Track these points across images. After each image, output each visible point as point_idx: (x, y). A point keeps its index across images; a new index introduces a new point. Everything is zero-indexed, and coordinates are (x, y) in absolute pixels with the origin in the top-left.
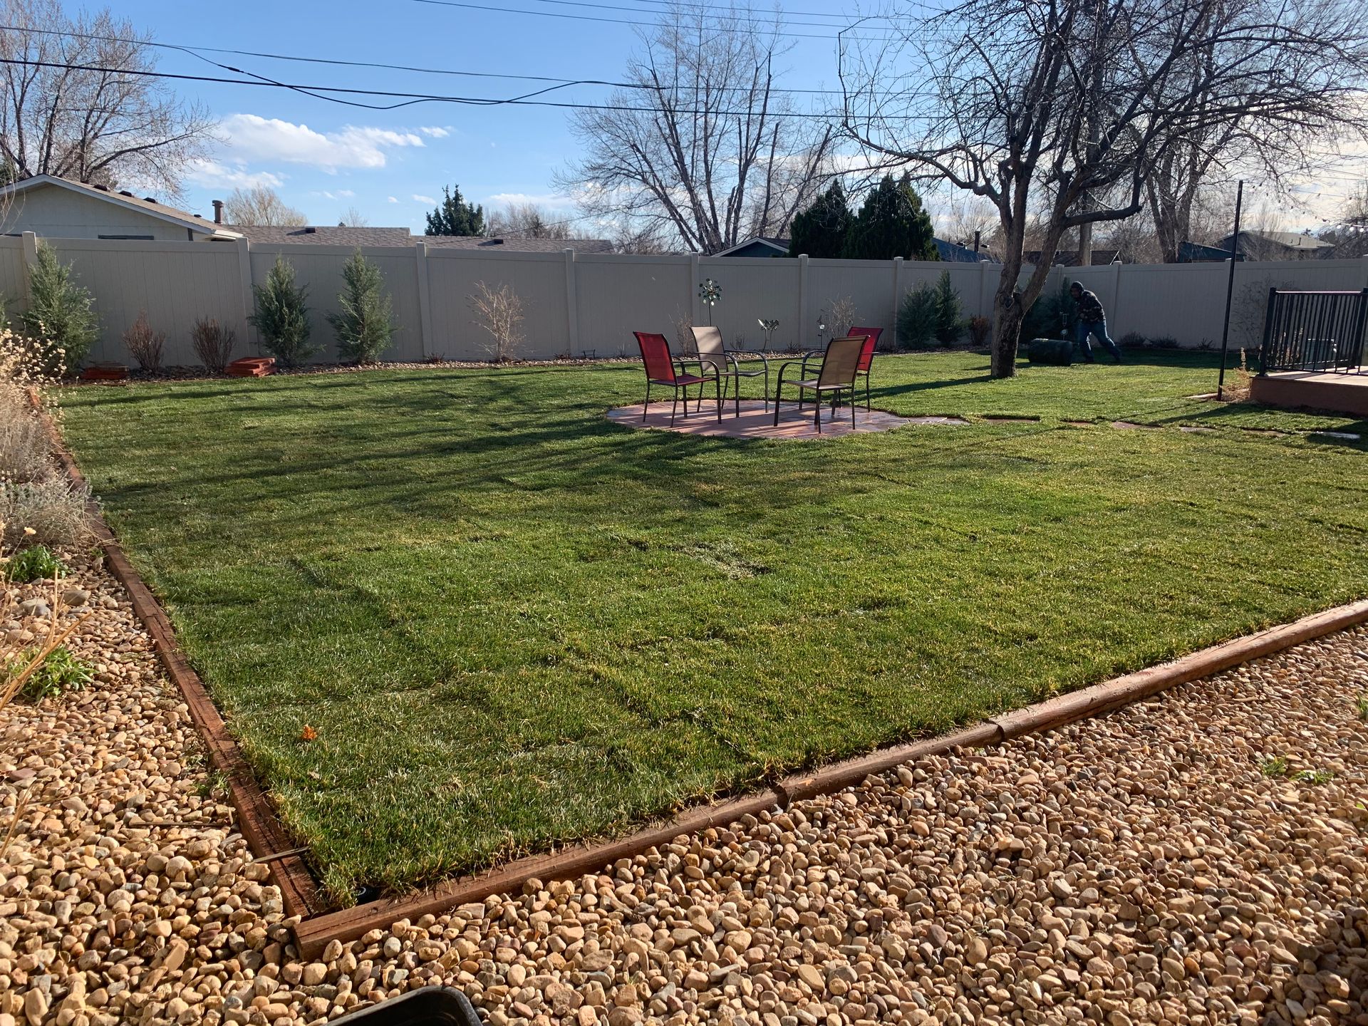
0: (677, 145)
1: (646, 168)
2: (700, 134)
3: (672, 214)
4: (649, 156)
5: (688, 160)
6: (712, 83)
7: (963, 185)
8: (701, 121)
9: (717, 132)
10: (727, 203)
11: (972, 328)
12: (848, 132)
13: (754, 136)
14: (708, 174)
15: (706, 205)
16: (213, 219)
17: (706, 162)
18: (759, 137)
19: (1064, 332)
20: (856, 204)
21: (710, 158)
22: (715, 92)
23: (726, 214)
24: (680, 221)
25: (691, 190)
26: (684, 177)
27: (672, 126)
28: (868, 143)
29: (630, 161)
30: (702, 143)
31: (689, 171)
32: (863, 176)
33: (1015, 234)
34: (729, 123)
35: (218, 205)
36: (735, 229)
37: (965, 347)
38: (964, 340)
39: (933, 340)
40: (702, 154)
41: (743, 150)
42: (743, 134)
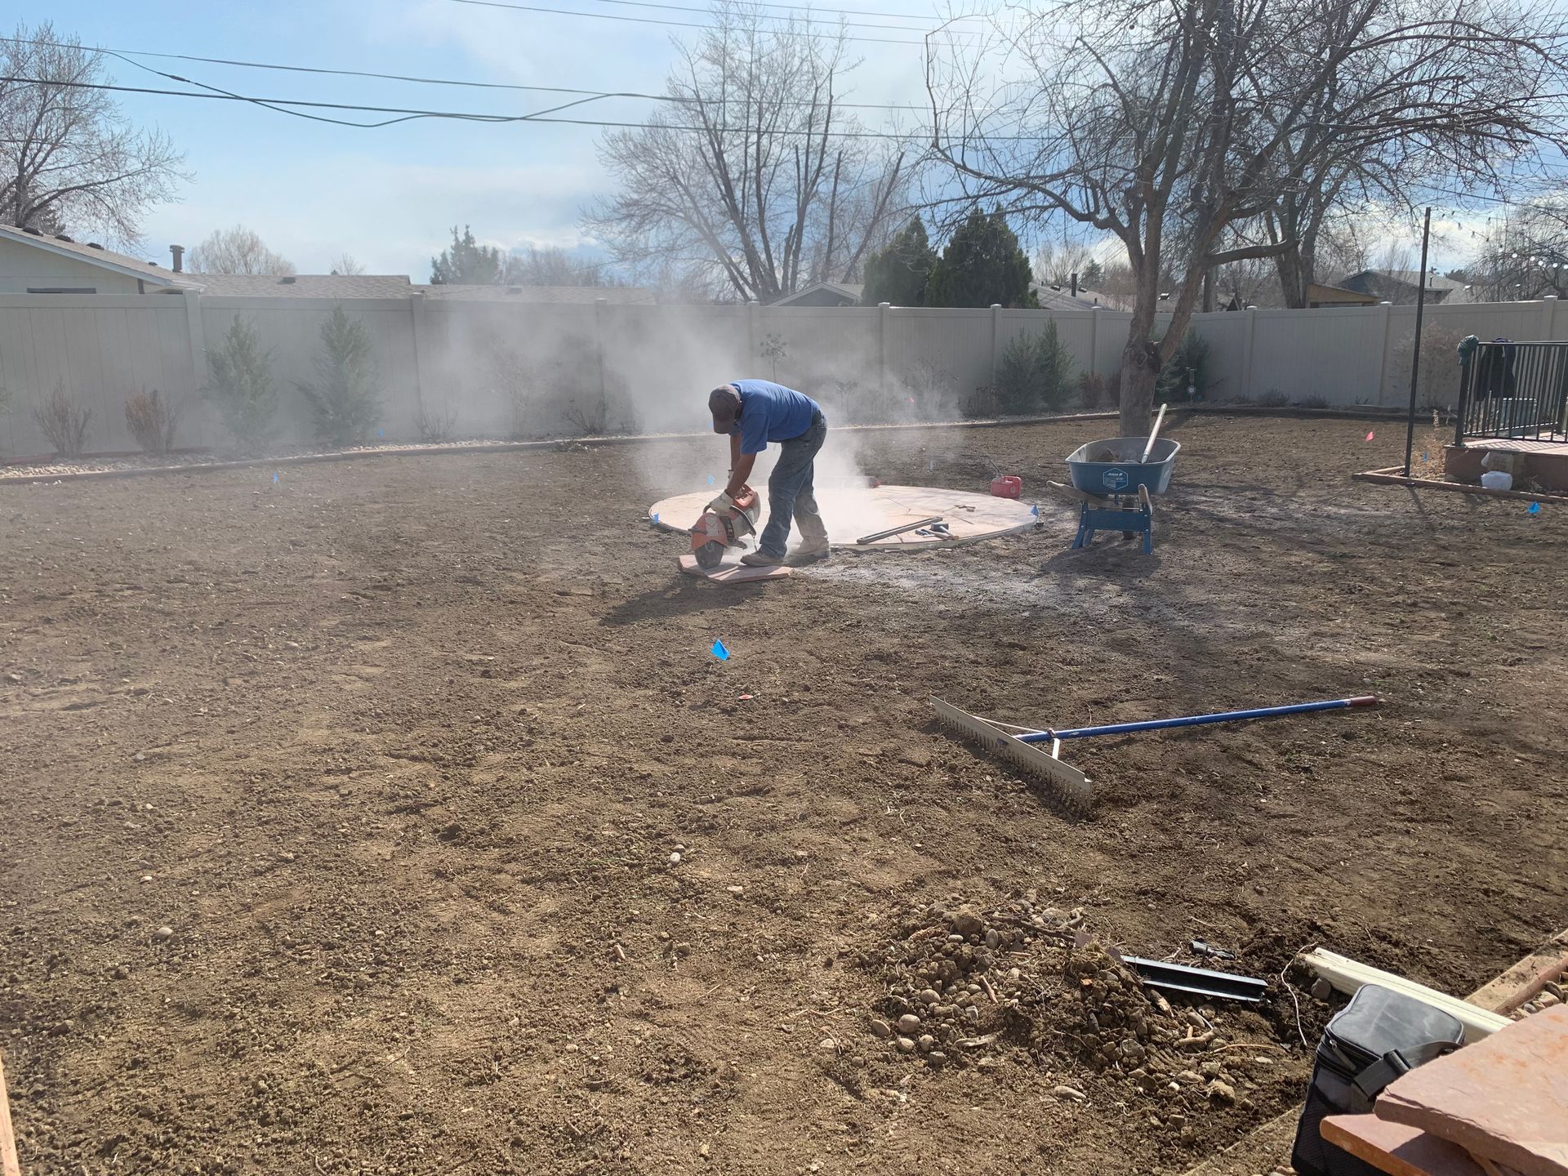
0: (725, 177)
1: (689, 204)
2: (752, 165)
3: (720, 258)
4: (692, 189)
5: (738, 194)
6: (765, 105)
7: (1080, 217)
8: (752, 150)
9: (771, 162)
10: (784, 244)
11: (1085, 387)
12: (939, 155)
13: (814, 164)
14: (762, 210)
15: (759, 246)
16: (171, 267)
17: (759, 196)
18: (820, 167)
19: (1191, 390)
20: (939, 244)
21: (763, 192)
22: (768, 116)
23: (782, 256)
24: (730, 265)
25: (742, 229)
26: (734, 212)
27: (719, 155)
28: (964, 167)
29: (671, 196)
30: (753, 174)
31: (740, 206)
32: (958, 208)
33: (1148, 275)
34: (786, 151)
35: (177, 251)
36: (795, 273)
37: (1076, 409)
38: (1075, 401)
39: (1040, 403)
40: (754, 186)
41: (802, 182)
42: (802, 164)
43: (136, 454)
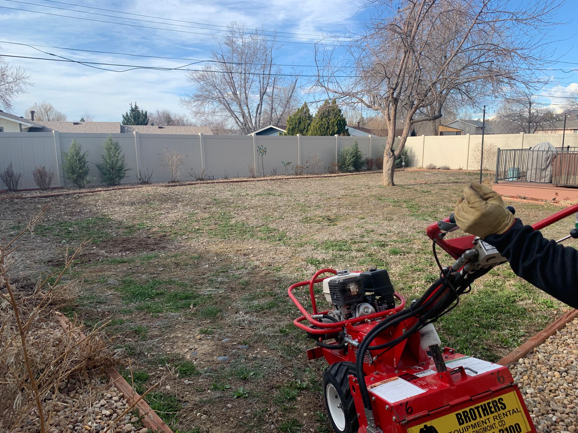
0: (234, 86)
1: (220, 95)
2: (243, 82)
3: (232, 115)
4: (221, 91)
5: (238, 93)
7: (368, 106)
8: (243, 77)
9: (250, 81)
10: (255, 110)
11: (367, 163)
12: (319, 84)
13: (266, 82)
14: (247, 98)
15: (246, 111)
16: (30, 118)
17: (246, 93)
18: (268, 83)
19: (403, 164)
20: (313, 111)
23: (255, 115)
24: (235, 117)
25: (240, 105)
26: (237, 99)
27: (231, 79)
28: (328, 89)
29: (213, 93)
30: (244, 85)
31: (239, 97)
33: (392, 126)
34: (255, 77)
35: (33, 113)
36: (259, 120)
37: (365, 170)
38: (364, 168)
39: (352, 168)
40: (244, 89)
41: (262, 88)
42: (262, 82)
43: (37, 189)
